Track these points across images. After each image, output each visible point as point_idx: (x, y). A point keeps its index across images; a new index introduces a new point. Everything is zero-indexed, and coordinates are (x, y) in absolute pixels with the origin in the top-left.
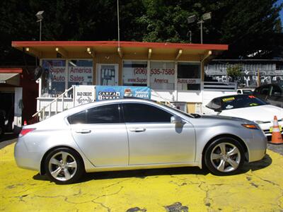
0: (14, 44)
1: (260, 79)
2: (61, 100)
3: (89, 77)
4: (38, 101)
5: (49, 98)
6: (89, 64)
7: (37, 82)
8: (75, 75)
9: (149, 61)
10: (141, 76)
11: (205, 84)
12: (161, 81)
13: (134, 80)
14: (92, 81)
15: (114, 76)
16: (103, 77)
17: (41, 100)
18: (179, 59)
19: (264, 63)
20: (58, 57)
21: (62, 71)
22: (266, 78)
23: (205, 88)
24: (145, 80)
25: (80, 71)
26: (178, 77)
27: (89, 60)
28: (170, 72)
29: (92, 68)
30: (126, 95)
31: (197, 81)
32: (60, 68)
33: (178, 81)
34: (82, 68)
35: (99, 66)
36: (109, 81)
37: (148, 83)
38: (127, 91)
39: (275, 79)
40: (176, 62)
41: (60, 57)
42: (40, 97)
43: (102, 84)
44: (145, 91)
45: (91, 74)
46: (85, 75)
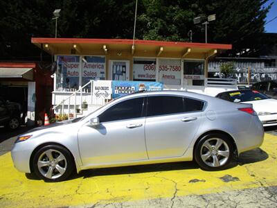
0: (34, 41)
1: (250, 76)
2: (79, 94)
3: (101, 73)
4: (53, 95)
5: (64, 92)
6: (102, 60)
7: (52, 76)
8: (89, 70)
9: (157, 59)
10: (150, 72)
11: (209, 80)
12: (168, 77)
13: (144, 76)
14: (105, 76)
15: (125, 72)
16: (115, 72)
17: (56, 94)
18: (185, 57)
19: (254, 61)
20: (72, 53)
21: (76, 66)
22: (255, 75)
23: (209, 83)
24: (154, 76)
25: (93, 67)
26: (184, 74)
27: (102, 56)
28: (177, 69)
29: (104, 64)
30: (140, 90)
31: (201, 77)
32: (74, 63)
33: (185, 77)
34: (95, 64)
35: (111, 62)
36: (121, 76)
37: (157, 78)
38: (142, 86)
39: (263, 76)
40: (182, 60)
41: (75, 53)
42: (55, 91)
43: (113, 79)
44: (157, 86)
45: (104, 70)
46: (98, 71)
